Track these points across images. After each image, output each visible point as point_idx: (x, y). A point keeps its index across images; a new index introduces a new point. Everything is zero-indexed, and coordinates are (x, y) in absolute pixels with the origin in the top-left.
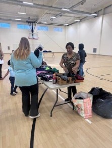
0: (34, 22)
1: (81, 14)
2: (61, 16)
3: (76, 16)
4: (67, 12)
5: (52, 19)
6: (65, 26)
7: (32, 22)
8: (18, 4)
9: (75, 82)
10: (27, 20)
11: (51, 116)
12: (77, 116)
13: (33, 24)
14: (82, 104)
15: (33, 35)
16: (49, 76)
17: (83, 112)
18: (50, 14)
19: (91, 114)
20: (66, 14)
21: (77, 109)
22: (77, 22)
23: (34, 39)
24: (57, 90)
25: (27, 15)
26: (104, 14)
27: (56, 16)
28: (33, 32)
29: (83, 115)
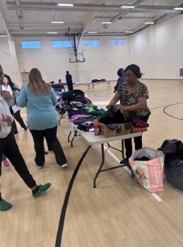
0: (78, 35)
1: (156, 11)
2: (120, 18)
3: (147, 15)
4: (131, 10)
5: (105, 26)
6: (128, 35)
7: (74, 35)
8: (50, 9)
9: (131, 132)
10: (66, 32)
11: (95, 187)
12: (138, 189)
13: (76, 37)
15: (76, 55)
16: (89, 123)
17: (147, 181)
18: (101, 17)
19: (162, 185)
20: (129, 14)
21: (138, 176)
22: (149, 25)
23: (77, 61)
24: (102, 145)
25: (65, 24)
27: (112, 19)
28: (75, 50)
29: (148, 187)
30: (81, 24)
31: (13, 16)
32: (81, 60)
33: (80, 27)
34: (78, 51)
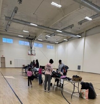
0: (33, 39)
6: (56, 44)
7: (31, 39)
10: (27, 37)
14: (85, 92)
15: (31, 51)
17: (85, 96)
20: (59, 34)
21: (82, 95)
23: (32, 55)
26: (86, 36)
28: (31, 48)
29: (85, 98)
30: (35, 34)
31: (3, 23)
32: (34, 54)
33: (34, 35)
34: (32, 49)
